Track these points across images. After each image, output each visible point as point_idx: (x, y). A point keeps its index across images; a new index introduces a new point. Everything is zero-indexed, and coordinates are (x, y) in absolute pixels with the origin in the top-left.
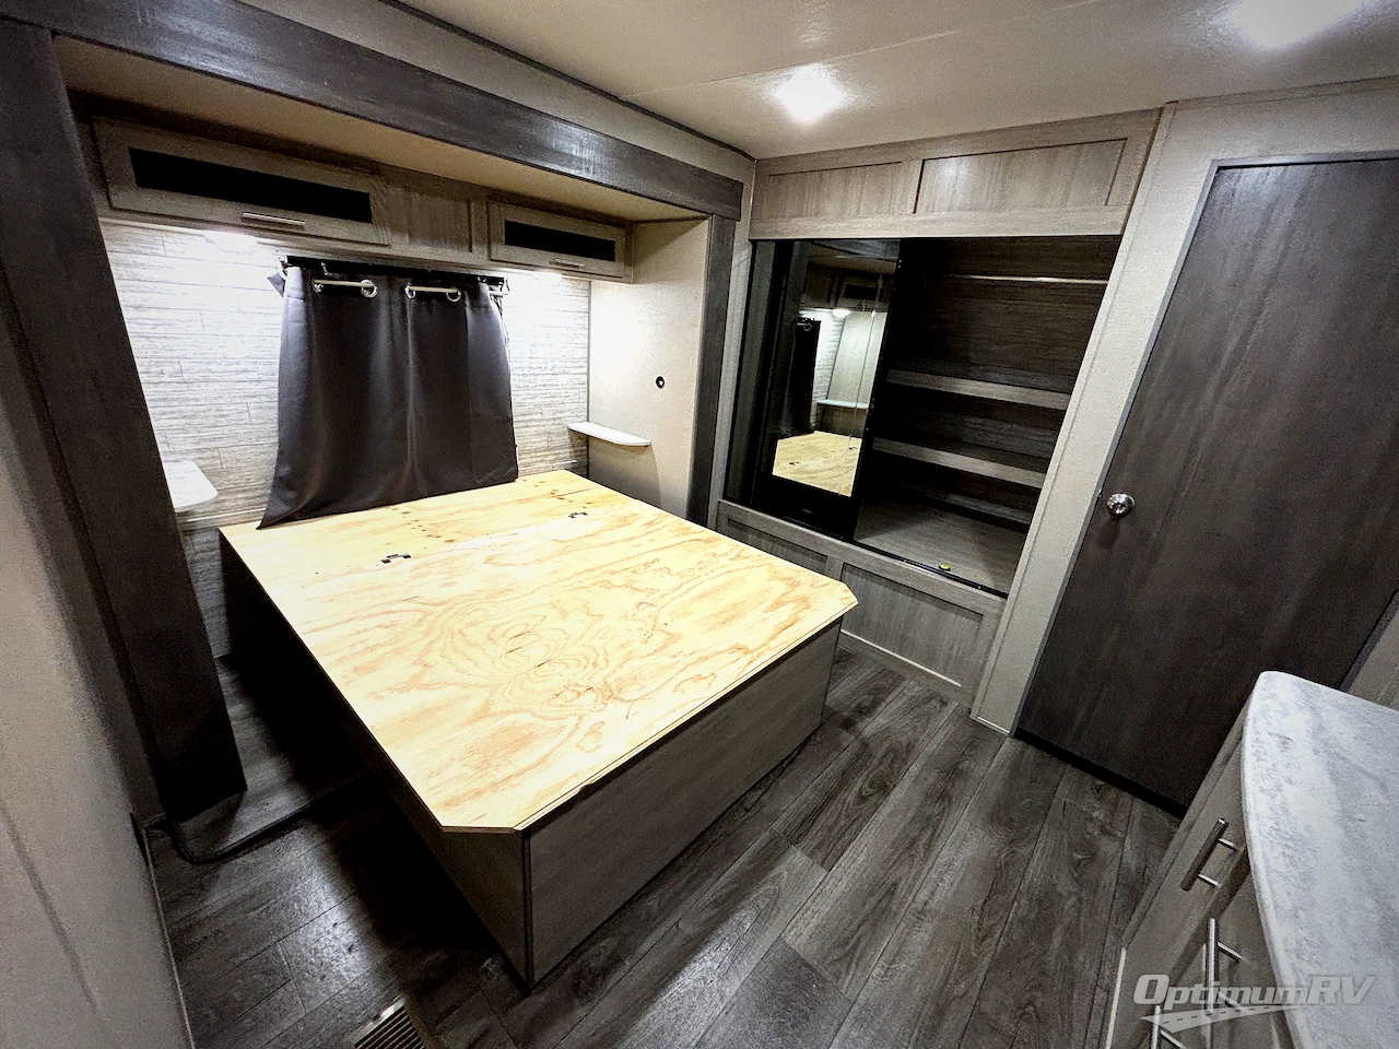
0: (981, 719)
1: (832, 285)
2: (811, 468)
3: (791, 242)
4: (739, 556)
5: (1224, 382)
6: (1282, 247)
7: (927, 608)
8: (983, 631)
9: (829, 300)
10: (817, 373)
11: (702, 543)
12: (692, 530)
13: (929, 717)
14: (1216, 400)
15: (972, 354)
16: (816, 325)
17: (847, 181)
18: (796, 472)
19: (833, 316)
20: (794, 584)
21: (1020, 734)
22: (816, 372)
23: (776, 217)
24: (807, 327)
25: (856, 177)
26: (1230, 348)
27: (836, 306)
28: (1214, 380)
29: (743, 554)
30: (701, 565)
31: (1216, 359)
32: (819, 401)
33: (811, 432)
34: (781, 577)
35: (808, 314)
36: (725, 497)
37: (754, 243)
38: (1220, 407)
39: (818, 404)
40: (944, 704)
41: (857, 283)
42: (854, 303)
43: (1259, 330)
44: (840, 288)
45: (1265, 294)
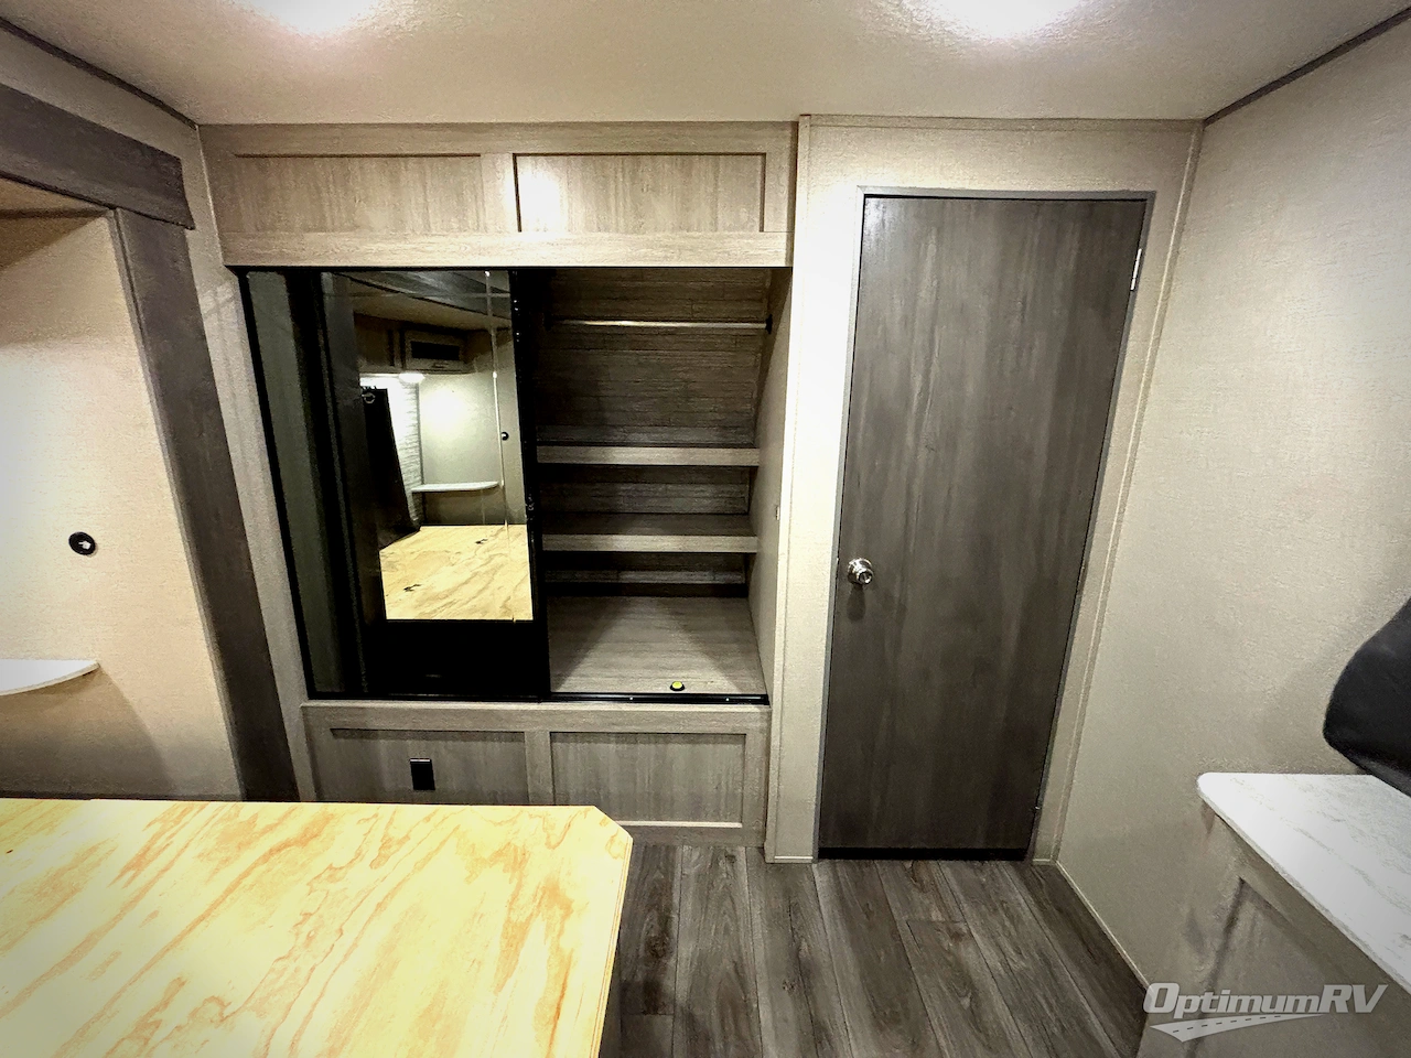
0: (780, 858)
1: (391, 343)
2: (440, 588)
3: (316, 272)
4: (386, 843)
5: (918, 426)
6: (935, 283)
7: (678, 750)
8: (749, 752)
9: (393, 360)
10: (401, 455)
11: (294, 851)
12: (261, 824)
13: (729, 893)
14: (917, 445)
15: (608, 415)
16: (381, 395)
17: (395, 179)
18: (421, 604)
19: (403, 383)
20: (515, 860)
21: (824, 853)
22: (399, 453)
23: (274, 229)
24: (369, 399)
25: (409, 172)
26: (917, 390)
27: (404, 368)
28: (911, 424)
29: (396, 834)
30: (306, 928)
31: (908, 405)
32: (413, 489)
33: (415, 530)
34: (486, 855)
35: (367, 382)
36: (313, 694)
37: (241, 272)
38: (923, 455)
39: (414, 493)
40: (732, 859)
41: (426, 339)
42: (428, 364)
43: (935, 369)
44: (402, 346)
45: (932, 331)
